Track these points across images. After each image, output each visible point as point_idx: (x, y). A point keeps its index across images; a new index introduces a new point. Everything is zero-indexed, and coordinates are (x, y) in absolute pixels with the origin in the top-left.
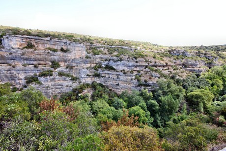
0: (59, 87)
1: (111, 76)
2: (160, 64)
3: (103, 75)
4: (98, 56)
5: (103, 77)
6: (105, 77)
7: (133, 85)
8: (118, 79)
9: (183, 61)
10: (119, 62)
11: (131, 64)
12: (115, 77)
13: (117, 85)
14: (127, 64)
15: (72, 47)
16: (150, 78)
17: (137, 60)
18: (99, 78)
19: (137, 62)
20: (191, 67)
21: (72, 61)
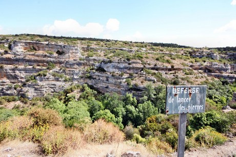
0: (53, 86)
1: (101, 78)
2: (162, 67)
3: (94, 77)
4: (92, 58)
5: (94, 79)
6: (96, 79)
7: (123, 89)
8: (107, 82)
9: (205, 64)
10: (109, 63)
11: (122, 66)
12: (105, 79)
13: (106, 87)
14: (117, 66)
15: (66, 50)
16: (142, 82)
17: (130, 62)
18: (90, 79)
19: (129, 64)
20: (217, 71)
21: (66, 63)
